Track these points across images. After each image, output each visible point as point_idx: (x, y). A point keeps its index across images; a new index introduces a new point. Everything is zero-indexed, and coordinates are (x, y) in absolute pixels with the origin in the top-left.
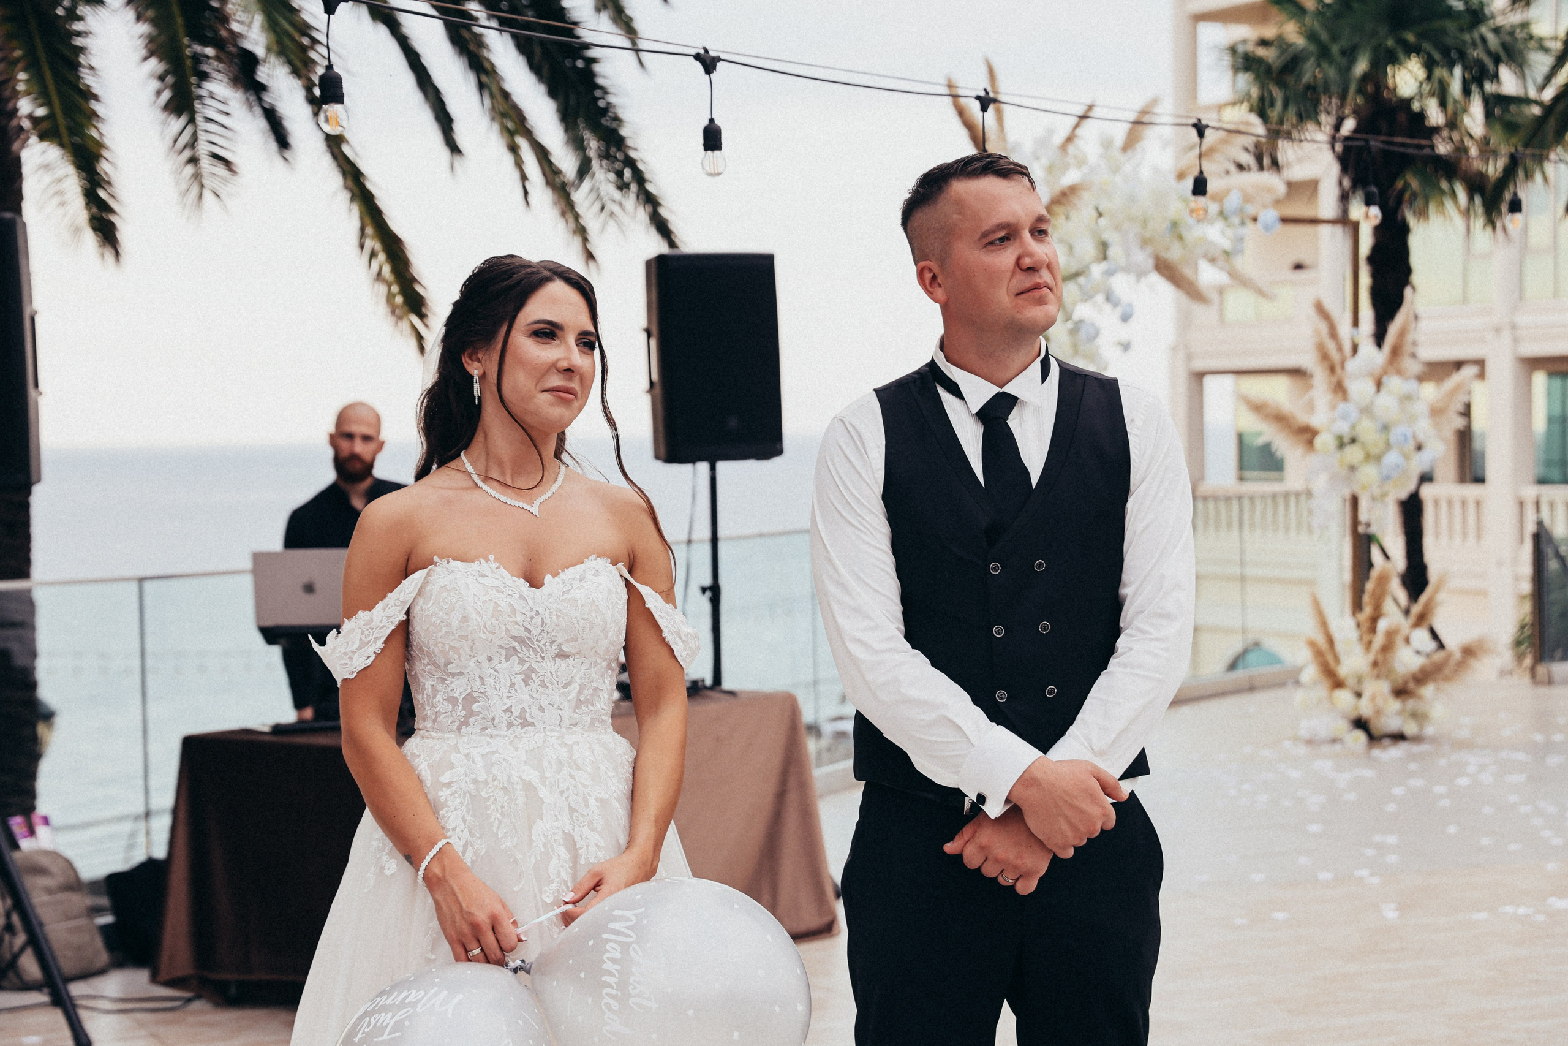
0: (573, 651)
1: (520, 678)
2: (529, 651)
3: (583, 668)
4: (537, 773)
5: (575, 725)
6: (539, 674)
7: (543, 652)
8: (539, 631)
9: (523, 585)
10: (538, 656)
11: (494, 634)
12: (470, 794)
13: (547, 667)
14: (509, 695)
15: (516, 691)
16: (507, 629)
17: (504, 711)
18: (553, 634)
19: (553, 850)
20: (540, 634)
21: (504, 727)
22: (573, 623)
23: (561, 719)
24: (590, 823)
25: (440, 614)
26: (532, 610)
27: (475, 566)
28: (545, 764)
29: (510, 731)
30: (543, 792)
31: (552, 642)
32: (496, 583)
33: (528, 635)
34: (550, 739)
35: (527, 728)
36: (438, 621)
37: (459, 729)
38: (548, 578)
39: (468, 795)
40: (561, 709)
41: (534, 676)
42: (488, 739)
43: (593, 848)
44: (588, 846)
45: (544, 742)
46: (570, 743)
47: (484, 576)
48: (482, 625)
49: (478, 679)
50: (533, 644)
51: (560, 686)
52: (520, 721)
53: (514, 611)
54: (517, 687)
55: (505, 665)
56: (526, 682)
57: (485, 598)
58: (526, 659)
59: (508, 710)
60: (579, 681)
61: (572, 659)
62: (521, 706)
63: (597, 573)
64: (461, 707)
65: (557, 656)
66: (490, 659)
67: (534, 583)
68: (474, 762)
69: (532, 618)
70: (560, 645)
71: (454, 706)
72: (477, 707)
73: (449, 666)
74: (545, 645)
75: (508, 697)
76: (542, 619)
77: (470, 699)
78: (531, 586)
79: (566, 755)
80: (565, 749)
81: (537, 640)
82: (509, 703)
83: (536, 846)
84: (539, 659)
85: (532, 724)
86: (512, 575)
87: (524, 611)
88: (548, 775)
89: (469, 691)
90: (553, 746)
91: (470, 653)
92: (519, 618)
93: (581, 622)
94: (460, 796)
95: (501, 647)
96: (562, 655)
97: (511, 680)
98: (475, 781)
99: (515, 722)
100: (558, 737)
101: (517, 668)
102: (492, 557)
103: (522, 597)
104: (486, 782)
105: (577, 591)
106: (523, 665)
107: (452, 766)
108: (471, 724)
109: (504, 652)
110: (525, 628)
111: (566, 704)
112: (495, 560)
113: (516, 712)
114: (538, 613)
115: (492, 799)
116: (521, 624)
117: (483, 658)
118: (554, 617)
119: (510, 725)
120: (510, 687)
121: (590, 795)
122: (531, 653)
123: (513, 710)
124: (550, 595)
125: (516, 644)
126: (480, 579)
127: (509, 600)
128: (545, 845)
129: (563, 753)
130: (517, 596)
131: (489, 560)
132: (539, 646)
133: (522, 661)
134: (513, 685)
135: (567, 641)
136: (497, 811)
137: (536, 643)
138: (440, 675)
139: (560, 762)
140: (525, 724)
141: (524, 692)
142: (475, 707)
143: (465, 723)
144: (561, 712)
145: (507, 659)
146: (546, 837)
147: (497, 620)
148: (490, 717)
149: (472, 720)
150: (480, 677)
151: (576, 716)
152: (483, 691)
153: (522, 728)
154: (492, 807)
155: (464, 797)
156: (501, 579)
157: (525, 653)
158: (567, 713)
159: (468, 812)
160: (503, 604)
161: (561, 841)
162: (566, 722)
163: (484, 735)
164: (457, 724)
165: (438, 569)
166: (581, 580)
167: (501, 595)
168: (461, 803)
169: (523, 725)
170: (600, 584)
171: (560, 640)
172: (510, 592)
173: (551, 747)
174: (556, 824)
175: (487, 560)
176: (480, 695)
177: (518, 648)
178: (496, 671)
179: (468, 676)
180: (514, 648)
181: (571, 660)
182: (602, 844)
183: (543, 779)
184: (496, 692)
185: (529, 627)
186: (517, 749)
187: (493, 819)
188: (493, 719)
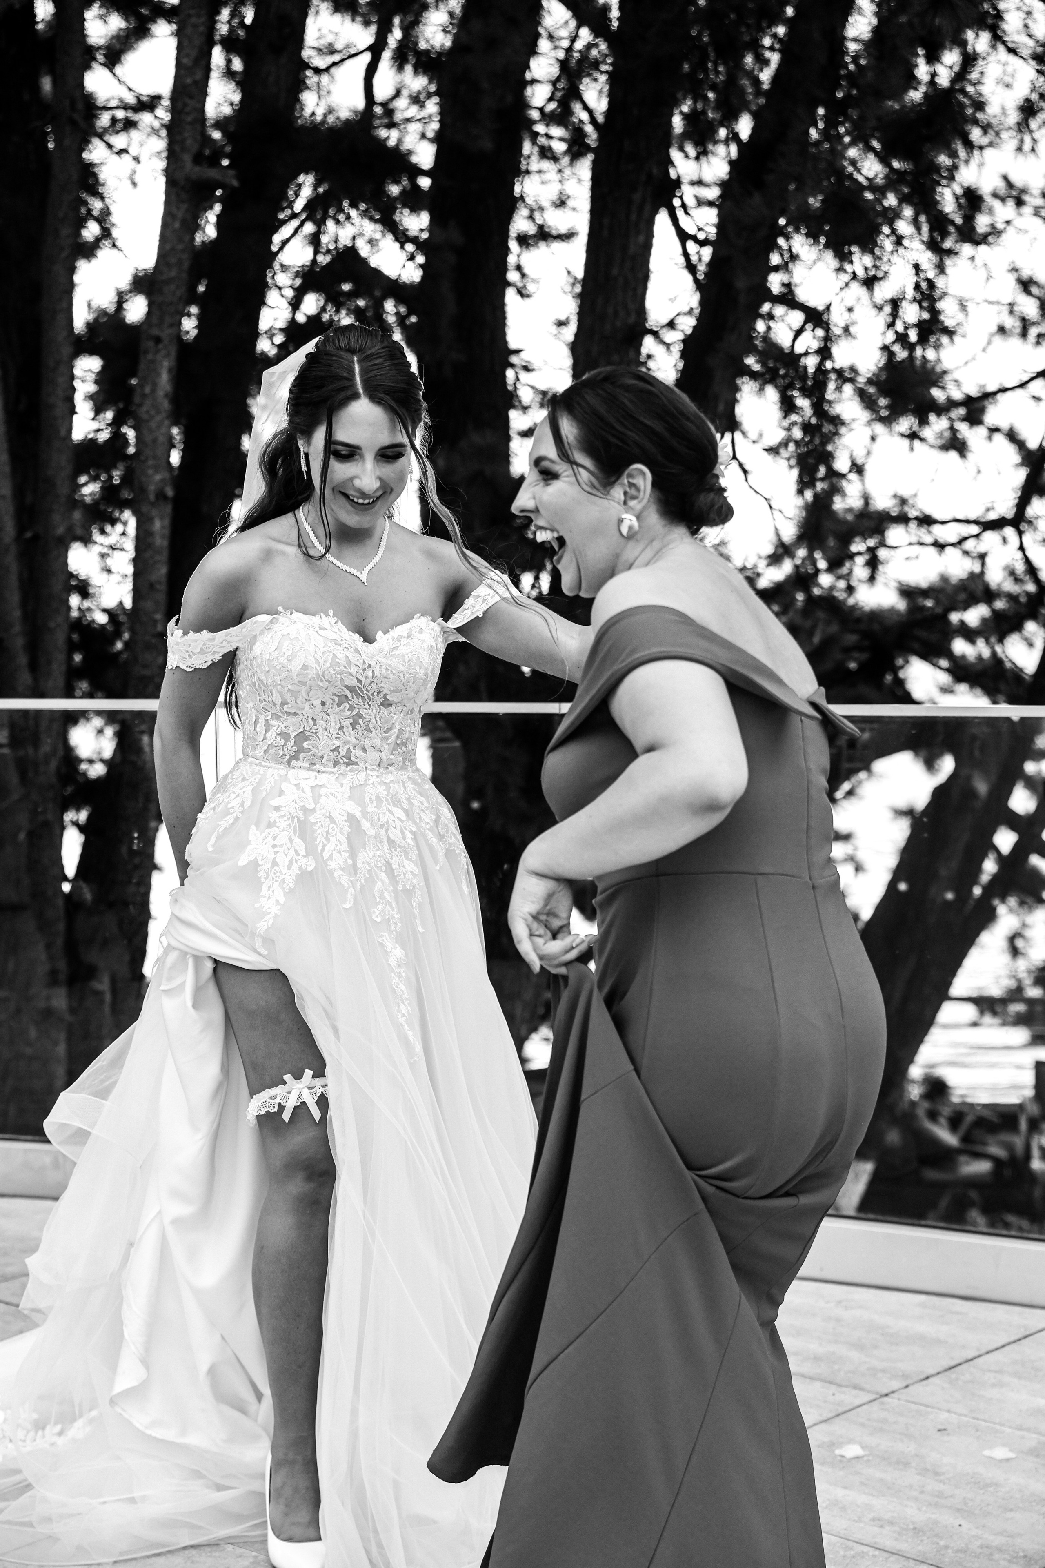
0: (396, 700)
1: (348, 722)
2: (358, 699)
3: (402, 715)
4: (360, 809)
5: (391, 765)
6: (365, 720)
7: (370, 700)
8: (369, 681)
9: (357, 638)
10: (366, 703)
11: (329, 682)
12: (298, 819)
13: (372, 713)
14: (338, 736)
15: (344, 733)
16: (342, 678)
17: (333, 751)
18: (382, 685)
19: (377, 876)
20: (370, 684)
21: (331, 764)
22: (399, 677)
23: (381, 759)
25: (282, 659)
26: (364, 662)
27: (315, 620)
28: (367, 800)
29: (336, 769)
30: (366, 825)
31: (379, 692)
32: (336, 637)
33: (359, 685)
34: (371, 777)
35: (351, 766)
36: (280, 666)
37: (289, 762)
38: (380, 634)
39: (296, 819)
40: (381, 751)
41: (361, 721)
42: (315, 773)
44: (405, 874)
45: (366, 780)
46: (388, 781)
47: (324, 629)
48: (320, 674)
49: (310, 720)
50: (362, 692)
51: (382, 731)
52: (345, 760)
53: (349, 663)
54: (345, 729)
55: (336, 709)
56: (354, 725)
57: (325, 649)
58: (356, 706)
59: (336, 749)
60: (398, 727)
61: (394, 707)
62: (347, 747)
63: (421, 631)
64: (293, 742)
65: (382, 704)
66: (323, 704)
67: (368, 639)
68: (303, 791)
69: (364, 670)
70: (385, 695)
71: (286, 741)
72: (307, 745)
73: (285, 706)
74: (373, 695)
75: (336, 738)
76: (373, 671)
77: (302, 736)
78: (365, 641)
79: (385, 793)
80: (384, 787)
81: (367, 690)
82: (337, 743)
83: (361, 873)
84: (367, 706)
85: (356, 763)
86: (348, 630)
87: (358, 664)
88: (369, 810)
89: (301, 730)
90: (373, 784)
91: (307, 698)
92: (353, 670)
93: (407, 675)
94: (288, 819)
95: (335, 694)
96: (386, 704)
97: (340, 723)
98: (303, 808)
99: (341, 761)
100: (377, 777)
101: (348, 713)
102: (331, 612)
103: (357, 651)
104: (314, 810)
105: (405, 647)
106: (352, 711)
107: (281, 793)
108: (301, 759)
109: (336, 699)
110: (357, 679)
111: (386, 747)
112: (334, 615)
113: (343, 752)
114: (369, 666)
115: (319, 824)
116: (354, 675)
117: (317, 703)
118: (384, 671)
119: (336, 763)
120: (340, 729)
121: (406, 829)
122: (361, 700)
123: (340, 750)
124: (381, 651)
125: (348, 693)
126: (321, 632)
127: (347, 653)
128: (369, 871)
129: (382, 789)
130: (352, 650)
131: (329, 615)
132: (367, 695)
133: (352, 708)
134: (341, 728)
135: (393, 691)
136: (323, 835)
137: (365, 692)
138: (275, 712)
139: (378, 798)
140: (350, 762)
141: (350, 735)
142: (306, 745)
143: (295, 757)
144: (380, 753)
145: (339, 705)
146: (369, 864)
147: (335, 670)
148: (320, 754)
149: (302, 755)
150: (312, 719)
151: (393, 757)
152: (314, 731)
153: (347, 767)
154: (318, 831)
155: (293, 821)
156: (338, 632)
157: (355, 700)
158: (386, 755)
159: (295, 832)
160: (341, 656)
161: (383, 868)
162: (385, 763)
163: (314, 770)
164: (288, 757)
165: (281, 619)
166: (408, 637)
167: (339, 647)
168: (290, 825)
169: (348, 764)
170: (424, 641)
171: (386, 691)
172: (347, 646)
173: (371, 786)
174: (378, 853)
175: (327, 615)
176: (312, 734)
177: (350, 696)
178: (328, 714)
179: (301, 716)
180: (346, 696)
181: (392, 709)
182: (416, 872)
183: (365, 814)
184: (326, 733)
185: (361, 678)
186: (342, 785)
187: (318, 842)
188: (322, 757)
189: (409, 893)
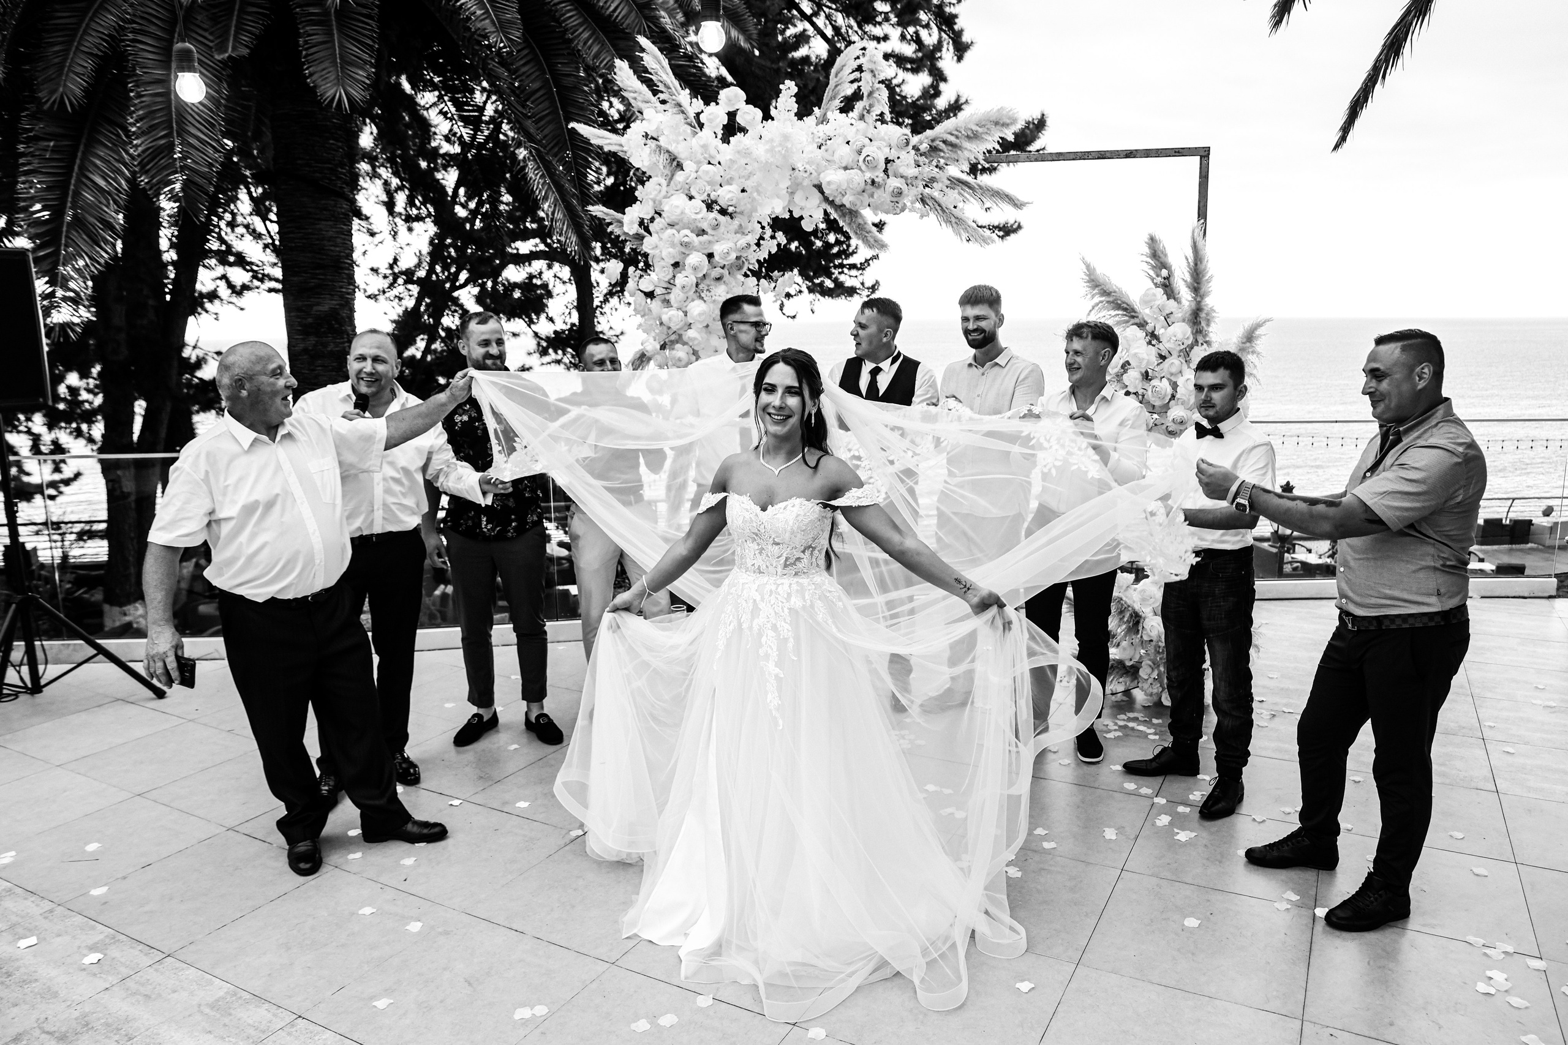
1: (757, 552)
2: (760, 539)
6: (766, 551)
8: (765, 531)
9: (758, 509)
11: (744, 530)
13: (769, 548)
14: (753, 558)
16: (749, 529)
17: (750, 565)
18: (770, 533)
24: (785, 620)
26: (762, 521)
29: (753, 575)
30: (761, 605)
31: (771, 538)
32: (747, 507)
33: (759, 532)
34: (769, 580)
38: (770, 507)
41: (764, 551)
43: (786, 631)
46: (779, 583)
50: (763, 537)
52: (757, 571)
53: (752, 521)
55: (752, 545)
56: (761, 553)
59: (753, 565)
62: (758, 564)
65: (773, 543)
66: (746, 541)
67: (764, 509)
69: (762, 525)
70: (775, 540)
74: (767, 538)
78: (761, 510)
82: (754, 562)
84: (766, 544)
86: (755, 504)
87: (758, 522)
90: (770, 584)
92: (755, 525)
95: (750, 538)
96: (776, 543)
97: (754, 552)
98: (736, 595)
100: (773, 580)
101: (757, 547)
102: (748, 494)
103: (757, 515)
104: (740, 596)
105: (781, 514)
106: (759, 546)
110: (757, 529)
112: (750, 496)
113: (756, 567)
114: (765, 523)
115: (741, 604)
116: (758, 526)
118: (770, 526)
120: (753, 555)
122: (762, 541)
126: (743, 505)
129: (773, 588)
130: (754, 514)
131: (747, 496)
133: (758, 544)
136: (742, 610)
139: (771, 591)
140: (760, 572)
147: (745, 524)
156: (750, 506)
158: (780, 569)
160: (749, 518)
162: (779, 573)
166: (784, 509)
167: (749, 514)
171: (773, 536)
172: (752, 512)
180: (755, 539)
183: (762, 599)
184: (747, 557)
185: (760, 528)
189: (786, 640)
